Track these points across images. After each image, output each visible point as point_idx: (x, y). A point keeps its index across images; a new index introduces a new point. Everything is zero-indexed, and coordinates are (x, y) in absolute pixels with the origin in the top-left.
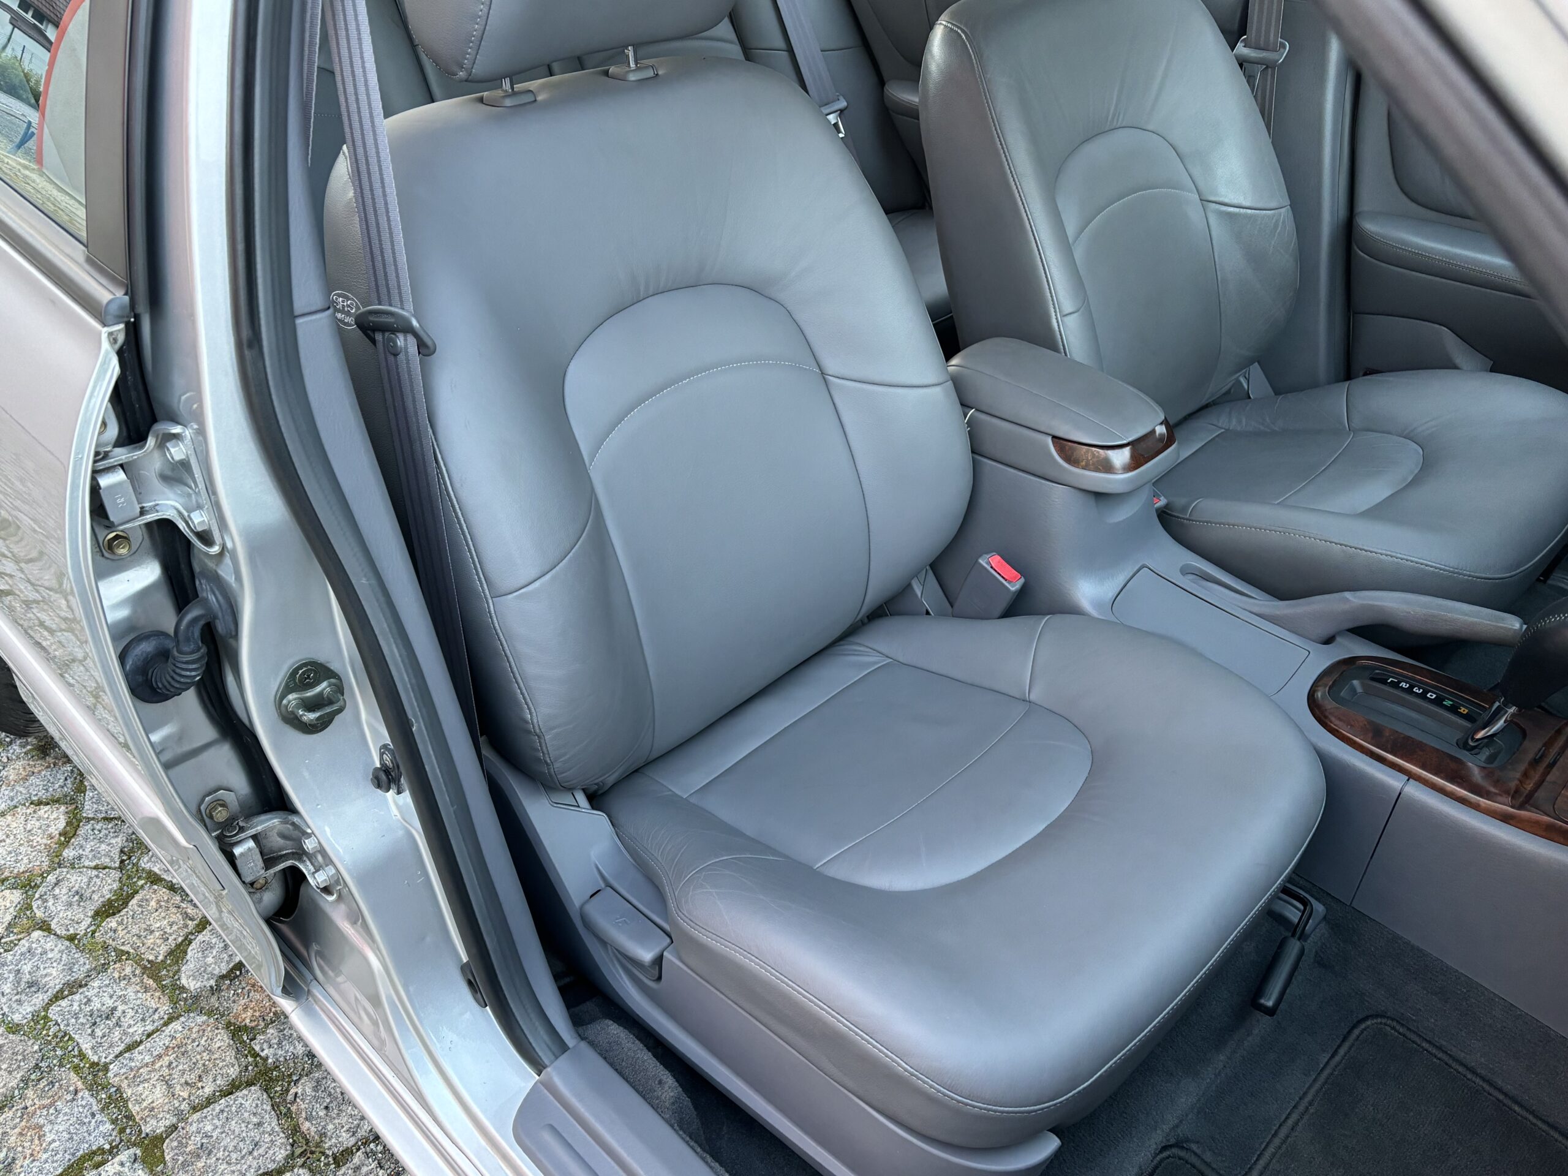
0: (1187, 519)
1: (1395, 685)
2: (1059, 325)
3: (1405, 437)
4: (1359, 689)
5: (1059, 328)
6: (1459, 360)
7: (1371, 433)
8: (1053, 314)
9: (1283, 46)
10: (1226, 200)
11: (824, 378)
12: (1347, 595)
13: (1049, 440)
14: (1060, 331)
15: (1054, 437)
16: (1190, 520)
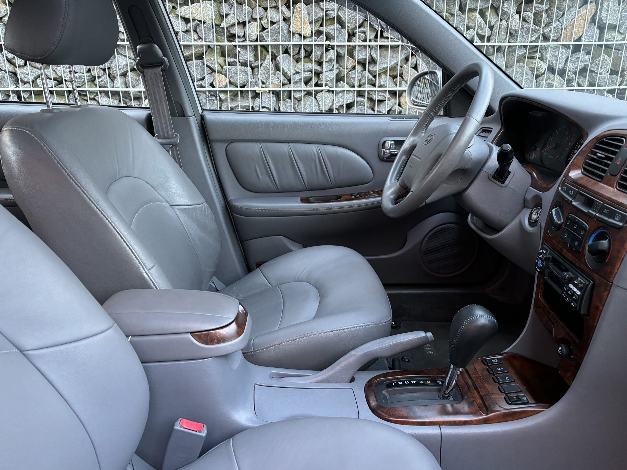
0: (253, 352)
1: (397, 385)
2: (148, 276)
3: (297, 281)
4: (387, 395)
5: (149, 277)
6: (292, 248)
7: (285, 284)
8: (143, 271)
9: (176, 136)
10: (181, 203)
11: (24, 354)
12: (352, 352)
13: (190, 336)
14: (150, 279)
15: (191, 333)
16: (255, 351)
